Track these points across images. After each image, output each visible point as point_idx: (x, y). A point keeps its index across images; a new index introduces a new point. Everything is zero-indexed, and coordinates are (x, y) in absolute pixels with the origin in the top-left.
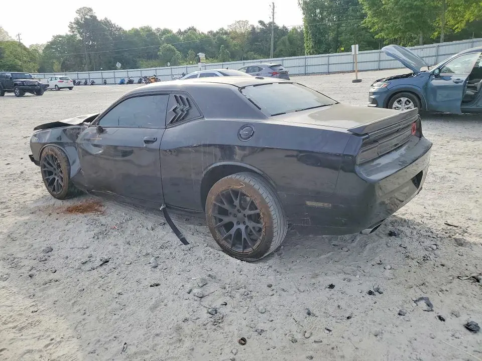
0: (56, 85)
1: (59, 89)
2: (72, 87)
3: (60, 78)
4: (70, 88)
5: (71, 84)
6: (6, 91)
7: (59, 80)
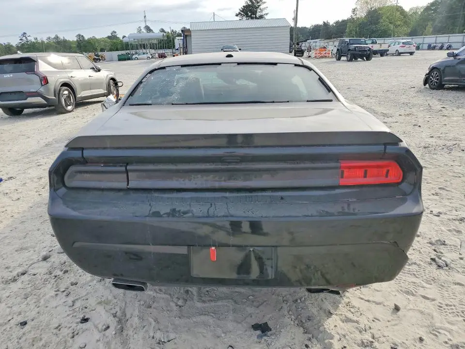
0: (397, 50)
1: (399, 54)
2: (414, 52)
3: (403, 43)
4: (411, 53)
5: (413, 49)
6: (342, 56)
7: (401, 45)
